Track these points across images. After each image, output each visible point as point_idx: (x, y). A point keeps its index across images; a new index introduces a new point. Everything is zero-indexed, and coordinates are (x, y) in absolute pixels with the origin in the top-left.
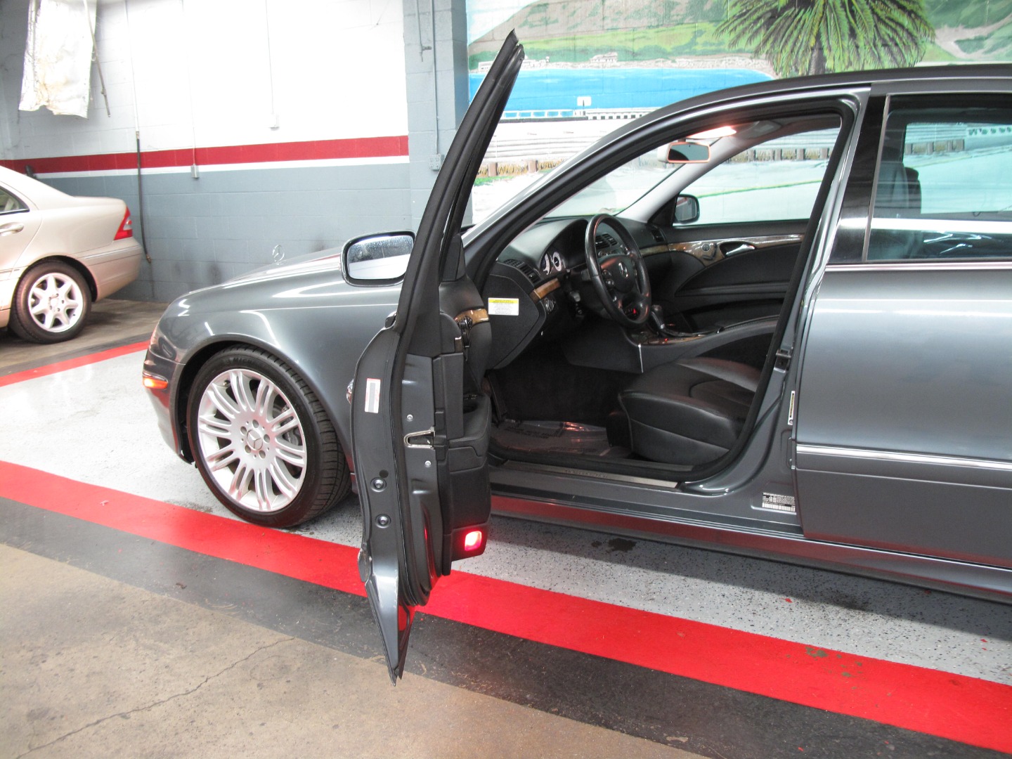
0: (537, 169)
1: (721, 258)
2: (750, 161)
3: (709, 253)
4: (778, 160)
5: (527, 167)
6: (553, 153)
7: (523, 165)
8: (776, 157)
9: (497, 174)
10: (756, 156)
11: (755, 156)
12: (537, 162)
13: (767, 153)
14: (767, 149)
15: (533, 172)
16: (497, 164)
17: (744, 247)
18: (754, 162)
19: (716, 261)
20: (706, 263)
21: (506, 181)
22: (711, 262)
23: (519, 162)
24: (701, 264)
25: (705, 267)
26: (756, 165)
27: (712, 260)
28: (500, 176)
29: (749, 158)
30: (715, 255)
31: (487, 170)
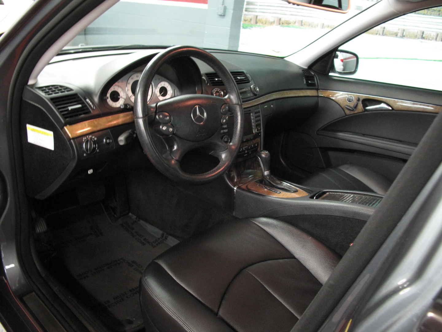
0: (280, 24)
1: (360, 111)
2: (418, 38)
3: (352, 105)
4: (439, 41)
5: (274, 22)
6: (291, 15)
7: (272, 20)
8: (438, 39)
9: (256, 23)
10: (424, 36)
11: (422, 36)
12: (280, 19)
13: (432, 35)
14: (433, 32)
15: (277, 25)
16: (257, 17)
17: (383, 105)
18: (421, 40)
19: (356, 112)
20: (348, 112)
21: (261, 28)
22: (352, 112)
23: (270, 17)
24: (343, 112)
25: (346, 115)
26: (422, 42)
27: (353, 110)
28: (258, 24)
29: (418, 36)
30: (356, 107)
31: (251, 19)
